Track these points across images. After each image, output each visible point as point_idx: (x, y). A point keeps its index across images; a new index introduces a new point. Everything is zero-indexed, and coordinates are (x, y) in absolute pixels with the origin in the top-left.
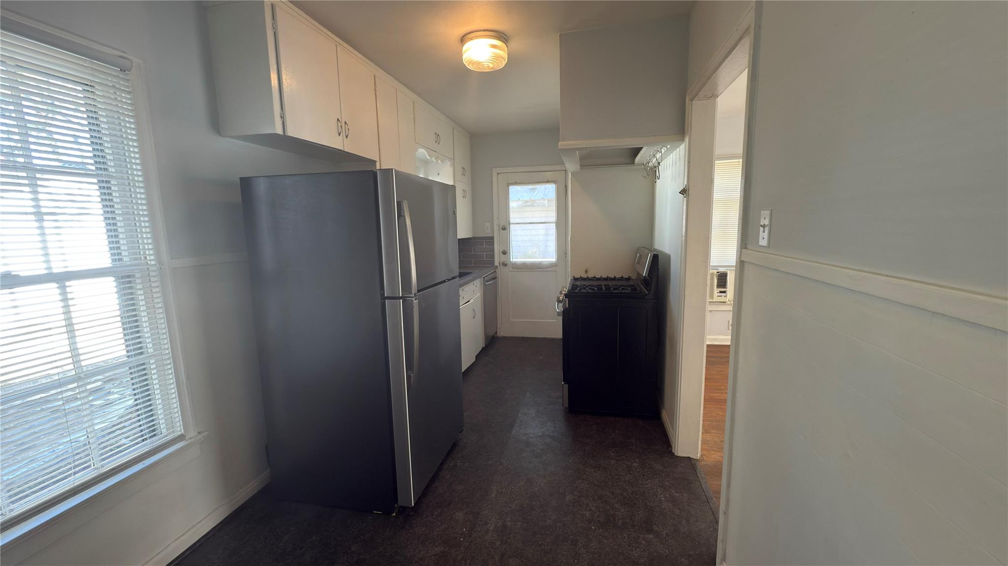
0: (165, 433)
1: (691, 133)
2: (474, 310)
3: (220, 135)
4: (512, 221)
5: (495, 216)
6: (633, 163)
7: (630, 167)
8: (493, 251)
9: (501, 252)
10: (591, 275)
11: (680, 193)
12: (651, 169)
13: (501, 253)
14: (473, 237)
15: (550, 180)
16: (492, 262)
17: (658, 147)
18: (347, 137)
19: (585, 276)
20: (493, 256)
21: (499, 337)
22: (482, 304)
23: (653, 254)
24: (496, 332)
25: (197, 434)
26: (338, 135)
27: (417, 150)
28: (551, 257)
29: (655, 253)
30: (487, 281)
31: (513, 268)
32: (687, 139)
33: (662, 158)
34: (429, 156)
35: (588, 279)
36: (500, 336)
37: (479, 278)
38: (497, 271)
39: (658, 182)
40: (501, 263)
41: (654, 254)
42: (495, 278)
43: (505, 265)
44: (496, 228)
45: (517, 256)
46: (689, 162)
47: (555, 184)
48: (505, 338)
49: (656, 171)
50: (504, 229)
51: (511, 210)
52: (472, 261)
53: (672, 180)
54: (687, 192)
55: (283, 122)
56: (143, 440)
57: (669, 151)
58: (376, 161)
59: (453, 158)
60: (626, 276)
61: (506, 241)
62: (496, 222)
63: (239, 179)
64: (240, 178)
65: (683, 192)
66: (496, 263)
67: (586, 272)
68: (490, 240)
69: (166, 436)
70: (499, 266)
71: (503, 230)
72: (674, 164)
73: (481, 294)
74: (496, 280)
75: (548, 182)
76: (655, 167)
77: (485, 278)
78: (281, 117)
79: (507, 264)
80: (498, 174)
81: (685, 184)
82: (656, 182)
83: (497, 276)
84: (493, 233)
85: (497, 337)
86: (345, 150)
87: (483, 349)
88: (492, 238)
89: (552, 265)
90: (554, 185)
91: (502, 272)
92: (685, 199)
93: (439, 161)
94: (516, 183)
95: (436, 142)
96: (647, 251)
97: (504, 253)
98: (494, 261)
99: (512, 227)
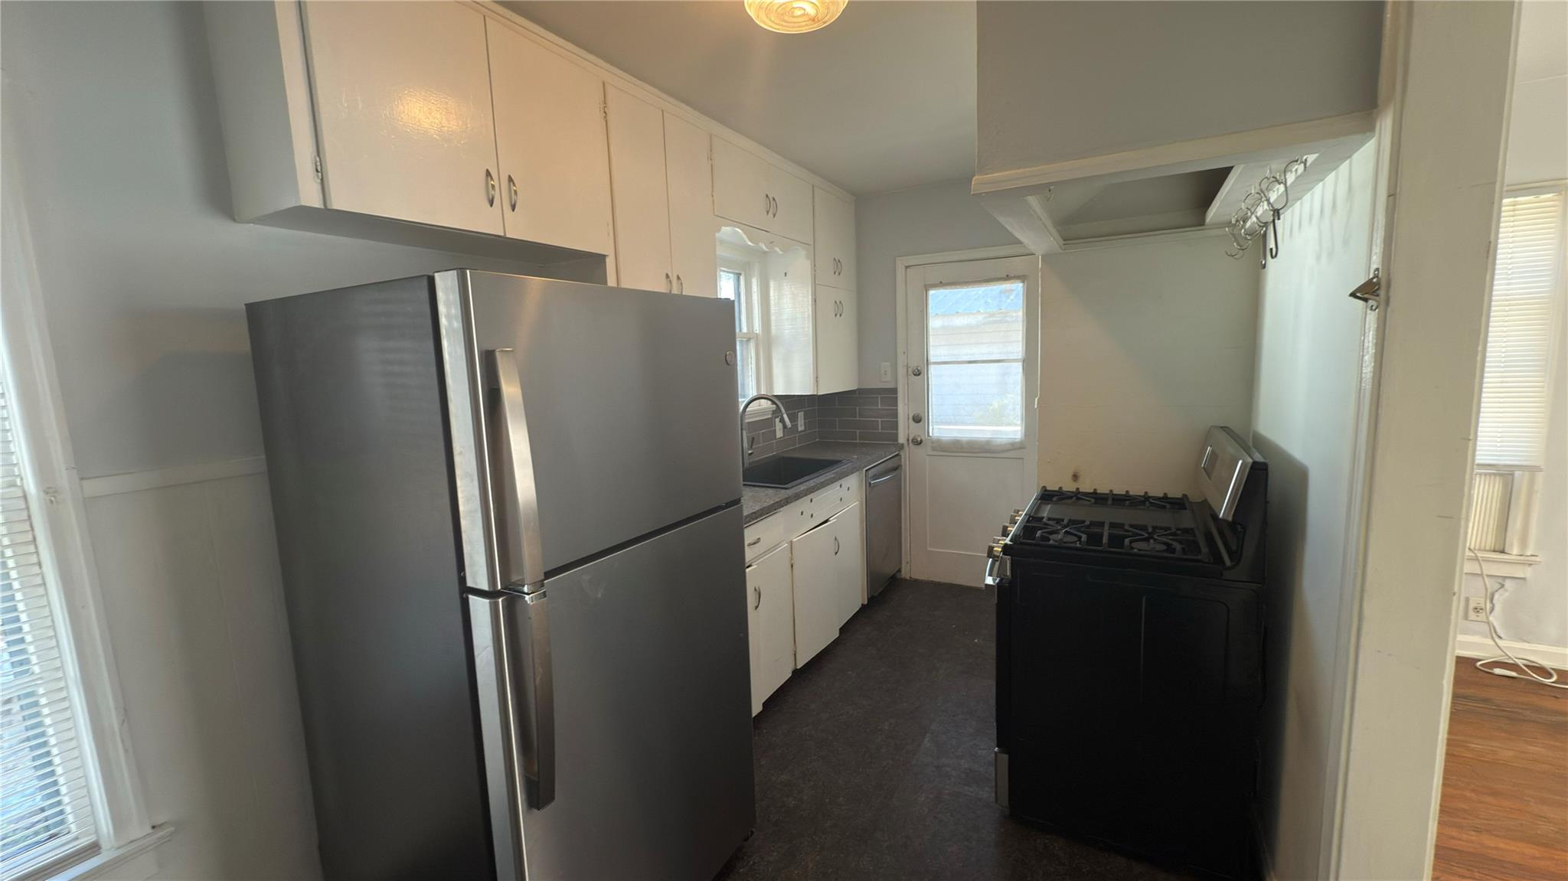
0: (75, 834)
1: (1403, 101)
2: (836, 539)
3: (234, 220)
4: (932, 359)
5: (900, 350)
6: (1201, 222)
7: (1193, 234)
8: (895, 415)
9: (911, 417)
10: (1086, 487)
11: (1353, 295)
12: (1251, 233)
13: (911, 420)
14: (858, 389)
15: (1012, 275)
16: (895, 437)
17: (1274, 167)
18: (513, 208)
19: (1069, 486)
20: (895, 426)
21: (905, 580)
22: (861, 522)
23: (1250, 460)
24: (899, 571)
25: (150, 831)
26: (489, 206)
27: (719, 230)
28: (1011, 429)
29: (1259, 458)
30: (875, 477)
31: (934, 449)
32: (1386, 124)
33: (1288, 200)
34: (750, 241)
35: (1077, 496)
36: (908, 578)
37: (858, 470)
38: (902, 453)
39: (1274, 268)
40: (910, 439)
41: (1255, 463)
42: (897, 468)
43: (918, 443)
44: (901, 371)
45: (941, 428)
46: (1392, 195)
47: (1023, 282)
48: (916, 583)
49: (1265, 236)
50: (918, 373)
51: (931, 332)
52: (856, 432)
53: (1318, 258)
54: (1382, 292)
55: (322, 179)
56: (51, 837)
57: (1313, 175)
58: (603, 257)
59: (812, 243)
60: (1175, 493)
61: (922, 396)
62: (901, 360)
63: (244, 307)
64: (246, 305)
65: (1367, 292)
66: (902, 440)
67: (1075, 477)
68: (890, 395)
69: (76, 838)
70: (906, 444)
71: (915, 375)
72: (1328, 211)
73: (861, 504)
74: (897, 471)
75: (1008, 278)
76: (1266, 224)
77: (870, 472)
78: (317, 171)
79: (921, 442)
80: (907, 267)
81: (1374, 266)
82: (1264, 266)
83: (903, 464)
84: (896, 380)
85: (901, 579)
86: (508, 236)
87: (864, 608)
88: (894, 391)
89: (1015, 447)
90: (1021, 285)
91: (911, 457)
92: (1372, 318)
93: (777, 249)
94: (941, 285)
95: (768, 212)
96: (1231, 448)
97: (917, 419)
98: (897, 434)
99: (932, 369)
